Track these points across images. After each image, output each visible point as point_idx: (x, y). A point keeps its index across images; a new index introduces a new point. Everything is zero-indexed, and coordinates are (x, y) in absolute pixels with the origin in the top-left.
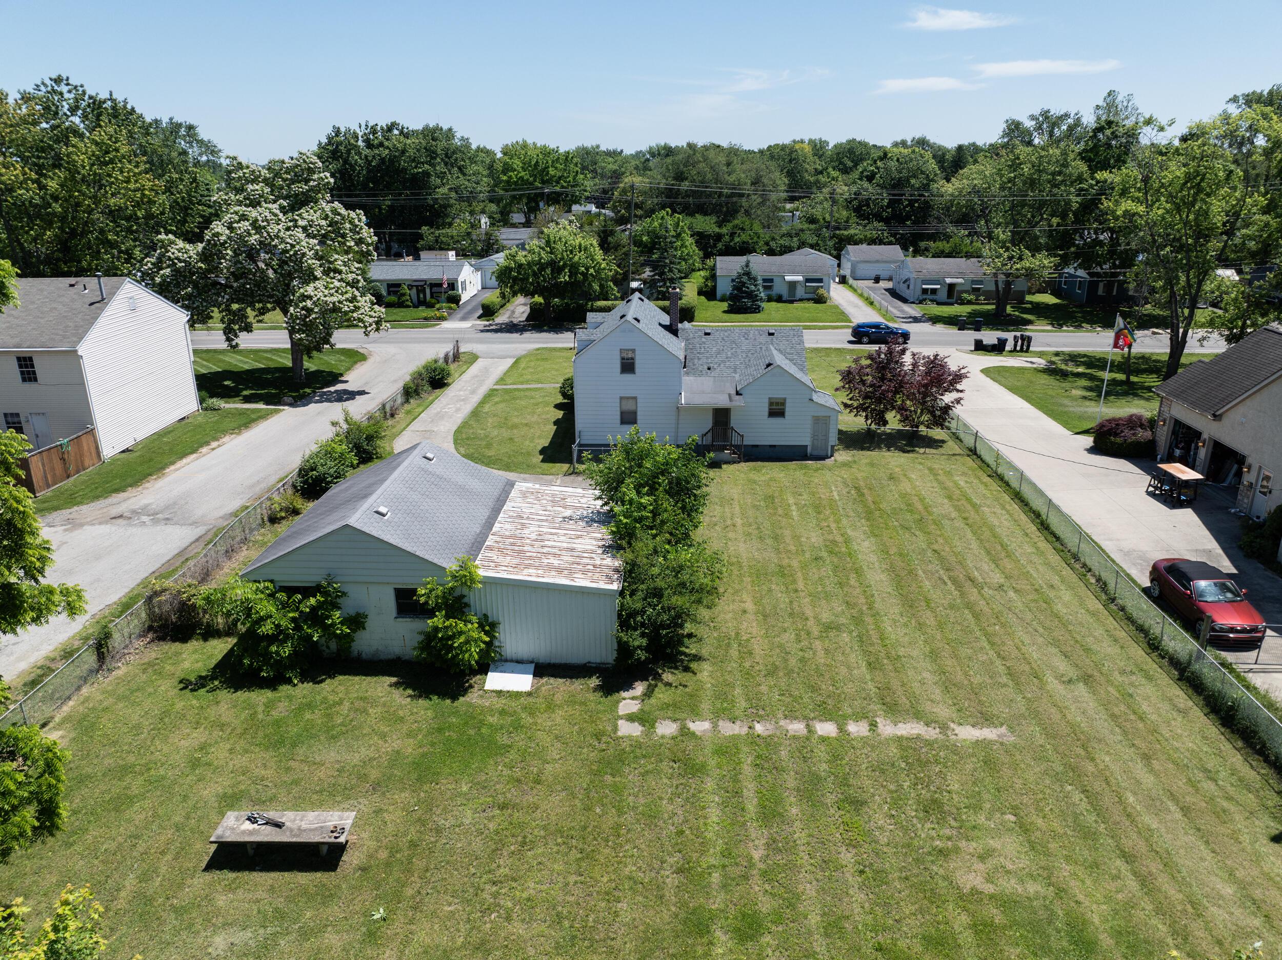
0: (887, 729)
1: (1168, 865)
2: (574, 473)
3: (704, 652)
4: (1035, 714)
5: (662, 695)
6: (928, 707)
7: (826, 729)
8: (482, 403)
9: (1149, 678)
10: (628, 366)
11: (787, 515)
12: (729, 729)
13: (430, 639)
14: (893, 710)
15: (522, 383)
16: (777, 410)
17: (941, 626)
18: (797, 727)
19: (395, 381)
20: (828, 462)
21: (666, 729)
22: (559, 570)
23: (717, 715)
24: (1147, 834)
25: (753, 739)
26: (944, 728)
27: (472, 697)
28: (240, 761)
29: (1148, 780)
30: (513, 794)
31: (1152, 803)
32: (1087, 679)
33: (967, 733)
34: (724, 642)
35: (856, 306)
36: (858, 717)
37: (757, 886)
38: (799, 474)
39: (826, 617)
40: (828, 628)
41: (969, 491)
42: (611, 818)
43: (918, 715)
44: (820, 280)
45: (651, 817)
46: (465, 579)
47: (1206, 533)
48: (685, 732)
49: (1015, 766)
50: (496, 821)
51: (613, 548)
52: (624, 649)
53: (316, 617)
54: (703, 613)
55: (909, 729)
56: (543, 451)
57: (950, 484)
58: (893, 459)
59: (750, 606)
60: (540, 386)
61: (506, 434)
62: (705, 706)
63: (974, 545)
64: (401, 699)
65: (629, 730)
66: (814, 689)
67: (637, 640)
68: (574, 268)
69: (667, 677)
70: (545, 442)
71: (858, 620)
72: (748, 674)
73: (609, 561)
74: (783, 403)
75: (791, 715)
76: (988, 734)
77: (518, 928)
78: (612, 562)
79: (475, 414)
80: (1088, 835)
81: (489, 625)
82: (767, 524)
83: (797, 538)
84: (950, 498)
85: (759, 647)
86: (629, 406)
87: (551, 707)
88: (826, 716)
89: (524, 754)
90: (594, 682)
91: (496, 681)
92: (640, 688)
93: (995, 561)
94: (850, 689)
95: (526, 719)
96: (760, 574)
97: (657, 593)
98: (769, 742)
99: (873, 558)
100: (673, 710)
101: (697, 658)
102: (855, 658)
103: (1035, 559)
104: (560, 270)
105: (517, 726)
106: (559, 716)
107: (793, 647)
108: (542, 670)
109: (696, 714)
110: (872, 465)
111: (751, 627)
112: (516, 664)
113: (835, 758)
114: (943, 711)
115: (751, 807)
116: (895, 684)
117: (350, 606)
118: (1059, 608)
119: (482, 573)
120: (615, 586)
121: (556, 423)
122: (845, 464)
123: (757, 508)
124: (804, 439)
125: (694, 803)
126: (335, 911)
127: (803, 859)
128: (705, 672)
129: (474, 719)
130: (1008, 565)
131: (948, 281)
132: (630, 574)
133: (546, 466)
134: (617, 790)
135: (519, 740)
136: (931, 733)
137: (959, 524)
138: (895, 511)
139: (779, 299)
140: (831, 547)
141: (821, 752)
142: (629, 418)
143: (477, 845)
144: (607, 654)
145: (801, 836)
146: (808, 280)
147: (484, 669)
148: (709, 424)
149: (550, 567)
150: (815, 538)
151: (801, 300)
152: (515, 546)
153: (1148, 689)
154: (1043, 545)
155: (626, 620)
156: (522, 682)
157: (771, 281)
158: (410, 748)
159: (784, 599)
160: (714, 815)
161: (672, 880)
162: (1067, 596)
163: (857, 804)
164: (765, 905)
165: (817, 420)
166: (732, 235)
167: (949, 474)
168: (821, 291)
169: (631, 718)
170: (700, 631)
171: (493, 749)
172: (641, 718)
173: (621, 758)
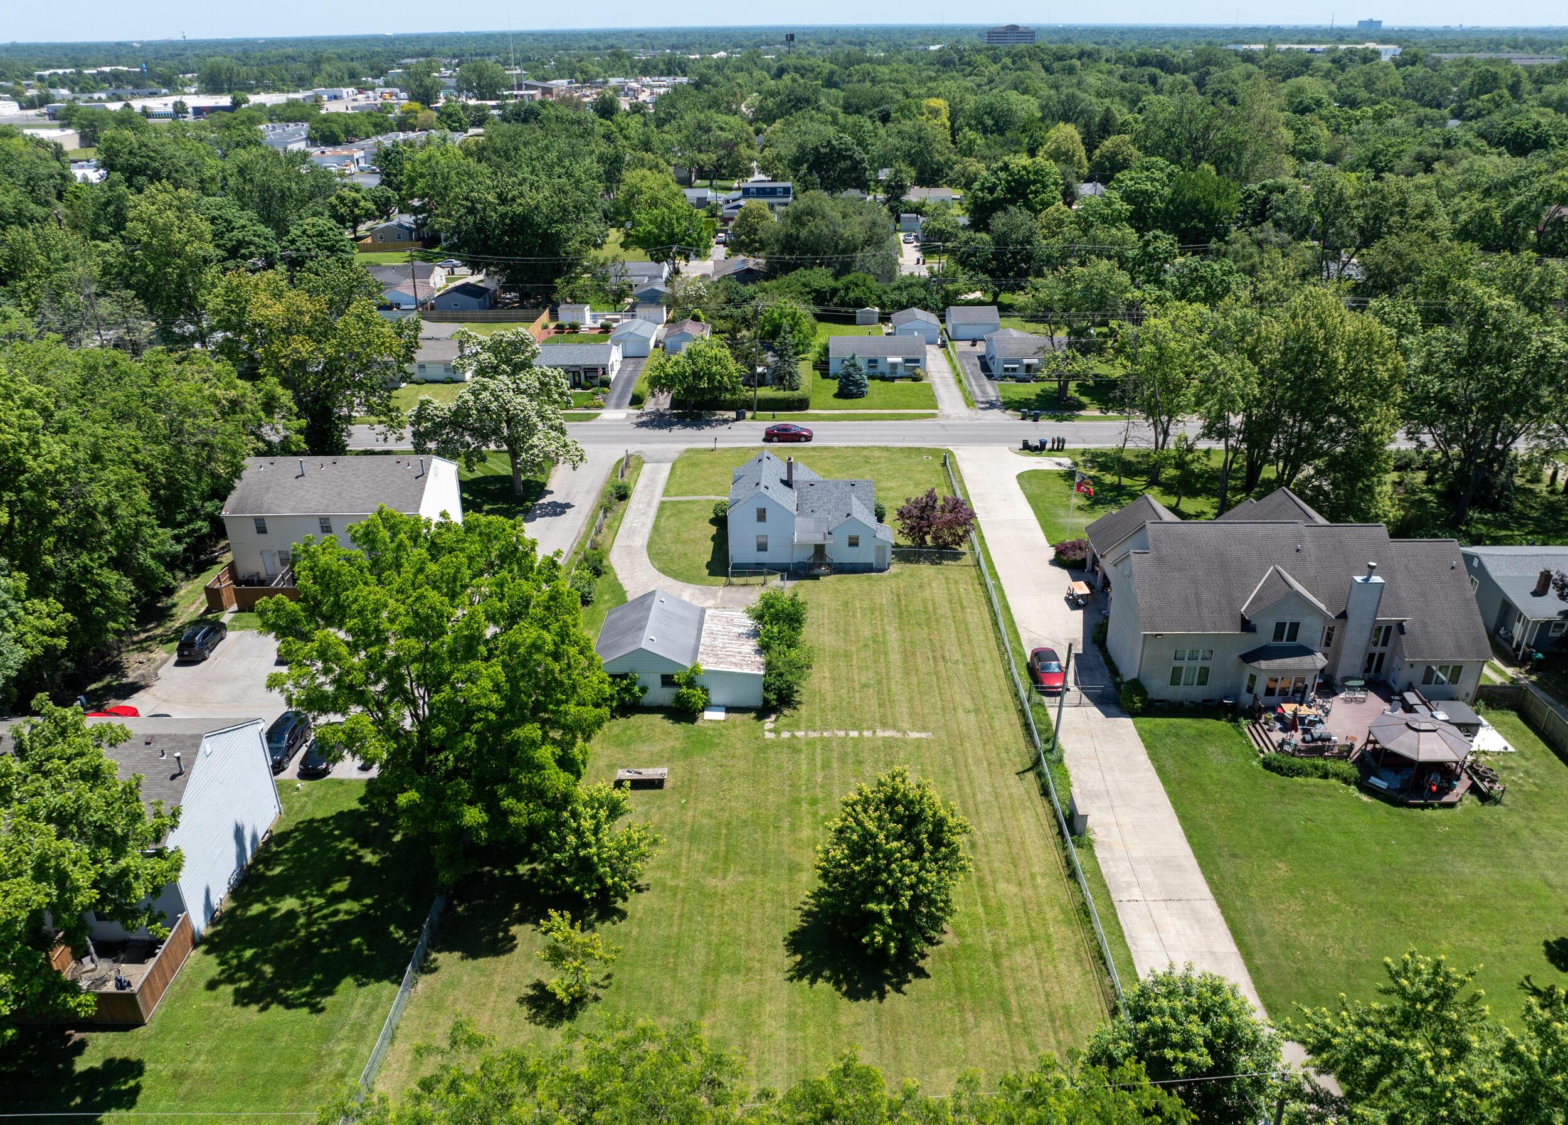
0: (880, 733)
1: (971, 782)
2: (731, 584)
3: (804, 700)
4: (946, 726)
5: (782, 720)
6: (900, 724)
7: (854, 734)
8: (659, 516)
9: (1006, 709)
10: (761, 515)
11: (854, 616)
12: (812, 734)
13: (679, 698)
14: (884, 725)
15: (682, 494)
16: (854, 542)
17: (919, 685)
18: (842, 733)
19: (588, 491)
20: (886, 573)
21: (786, 735)
22: (736, 665)
23: (807, 729)
24: (969, 773)
25: (822, 739)
26: (904, 733)
27: (699, 723)
28: (609, 752)
29: (980, 752)
30: (724, 761)
31: (978, 762)
32: (977, 711)
33: (914, 735)
34: (813, 694)
35: (947, 385)
36: (868, 729)
37: (818, 790)
38: (865, 584)
39: (864, 680)
40: (866, 686)
41: (964, 596)
42: (764, 769)
43: (895, 727)
44: (917, 361)
45: (780, 768)
46: (695, 670)
47: (1081, 627)
48: (793, 736)
49: (929, 748)
50: (720, 771)
51: (759, 652)
52: (766, 701)
53: (627, 690)
54: (804, 684)
55: (889, 733)
56: (708, 566)
57: (954, 591)
58: (925, 570)
59: (827, 675)
60: (695, 498)
61: (680, 548)
62: (803, 725)
63: (953, 635)
64: (668, 724)
65: (768, 735)
66: (851, 716)
67: (772, 696)
68: (711, 377)
69: (786, 712)
70: (708, 558)
71: (879, 682)
72: (823, 710)
73: (758, 658)
74: (857, 538)
75: (840, 728)
76: (923, 735)
77: (734, 804)
78: (760, 659)
79: (656, 528)
80: (946, 772)
81: (705, 691)
82: (842, 623)
83: (857, 632)
84: (950, 602)
85: (829, 697)
86: (762, 540)
87: (734, 726)
88: (855, 727)
89: (726, 746)
90: (753, 715)
91: (708, 715)
92: (773, 717)
93: (960, 645)
94: (868, 716)
95: (725, 732)
96: (835, 656)
97: (781, 675)
98: (829, 740)
99: (896, 645)
100: (788, 727)
101: (800, 703)
102: (874, 702)
103: (983, 644)
104: (700, 378)
105: (721, 735)
106: (739, 730)
107: (845, 697)
108: (729, 710)
109: (798, 728)
110: (911, 576)
111: (827, 686)
112: (717, 707)
113: (855, 745)
114: (906, 726)
115: (819, 764)
116: (889, 714)
117: (640, 683)
118: (981, 674)
119: (704, 668)
120: (762, 673)
121: (713, 539)
122: (896, 576)
123: (837, 610)
124: (871, 559)
125: (797, 764)
126: (667, 801)
127: (836, 781)
128: (803, 709)
129: (702, 732)
130: (966, 648)
131: (1026, 361)
132: (769, 666)
133: (712, 578)
134: (765, 759)
135: (723, 741)
136: (899, 735)
137: (950, 621)
138: (917, 612)
139: (883, 378)
140: (875, 638)
141: (850, 744)
142: (762, 547)
143: (714, 779)
144: (759, 703)
145: (836, 774)
146: (907, 361)
147: (703, 710)
148: (812, 552)
149: (732, 663)
150: (867, 632)
151: (901, 378)
152: (713, 651)
153: (1003, 715)
154: (991, 635)
155: (767, 688)
156: (720, 715)
157: (875, 361)
158: (677, 745)
159: (844, 670)
160: (804, 767)
161: (787, 789)
162: (988, 666)
163: (860, 763)
164: (820, 796)
165: (878, 548)
166: (847, 289)
167: (956, 582)
168: (918, 371)
169: (770, 731)
170: (803, 691)
171: (713, 745)
172: (774, 730)
173: (767, 747)
